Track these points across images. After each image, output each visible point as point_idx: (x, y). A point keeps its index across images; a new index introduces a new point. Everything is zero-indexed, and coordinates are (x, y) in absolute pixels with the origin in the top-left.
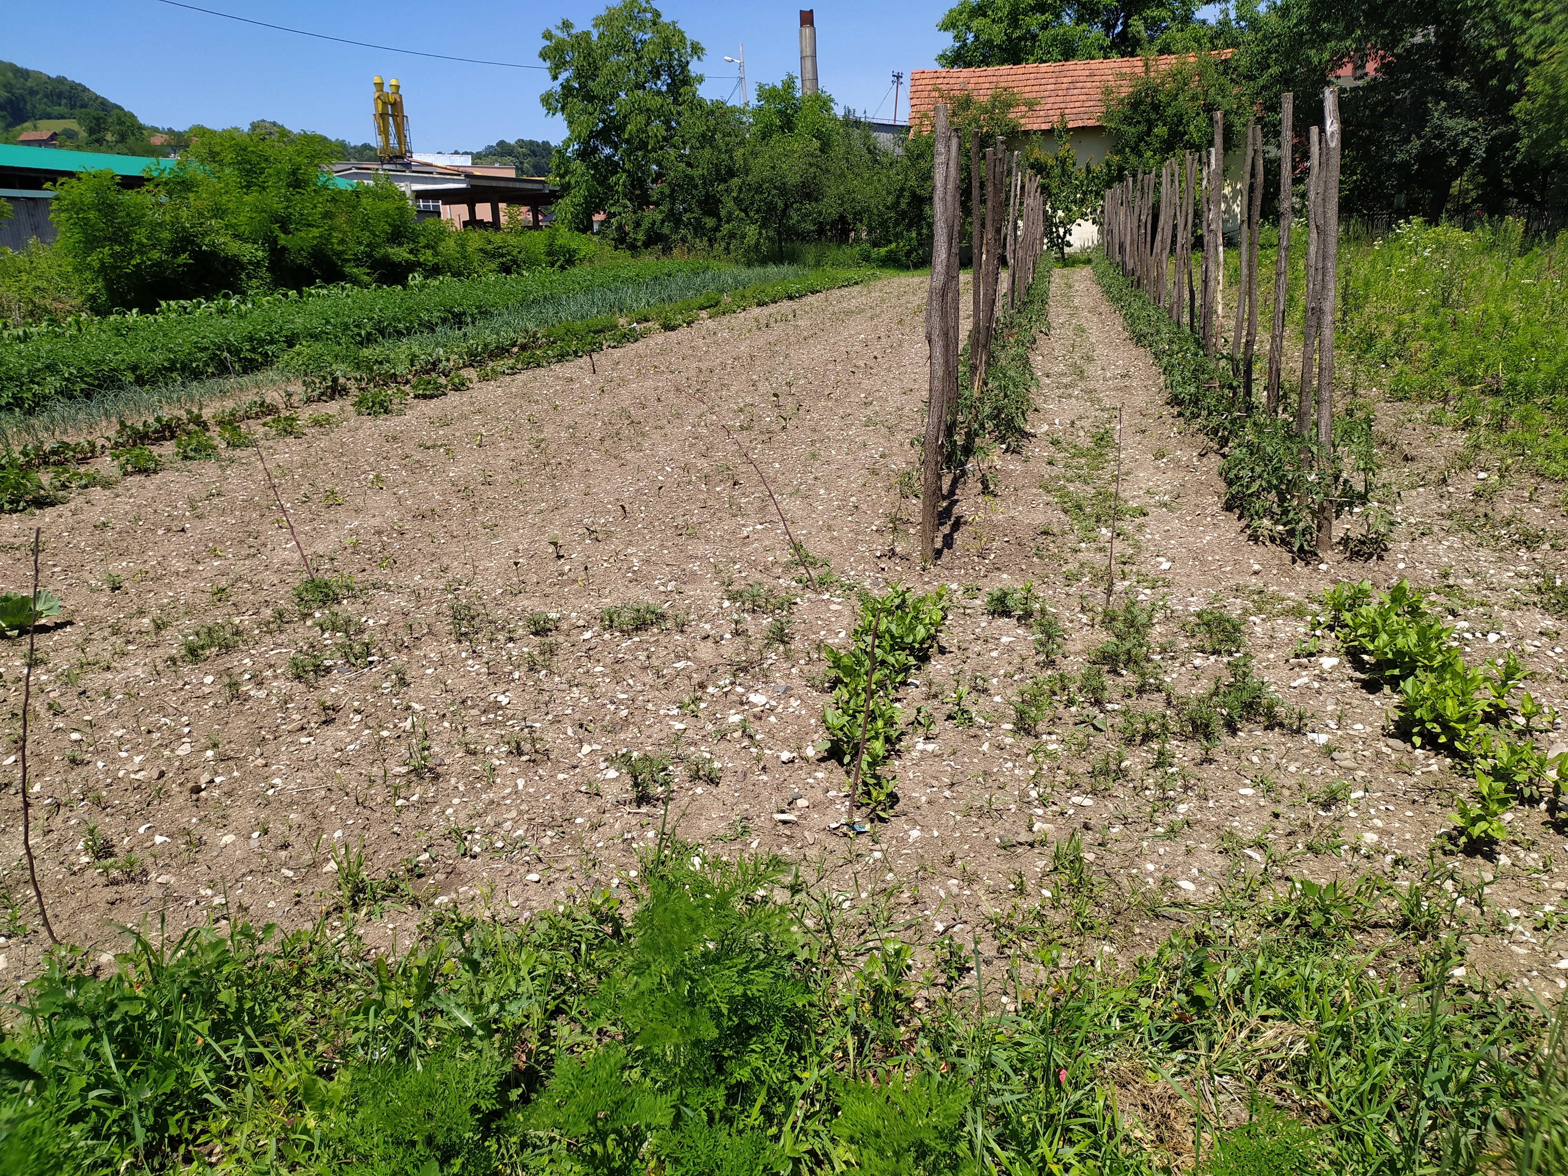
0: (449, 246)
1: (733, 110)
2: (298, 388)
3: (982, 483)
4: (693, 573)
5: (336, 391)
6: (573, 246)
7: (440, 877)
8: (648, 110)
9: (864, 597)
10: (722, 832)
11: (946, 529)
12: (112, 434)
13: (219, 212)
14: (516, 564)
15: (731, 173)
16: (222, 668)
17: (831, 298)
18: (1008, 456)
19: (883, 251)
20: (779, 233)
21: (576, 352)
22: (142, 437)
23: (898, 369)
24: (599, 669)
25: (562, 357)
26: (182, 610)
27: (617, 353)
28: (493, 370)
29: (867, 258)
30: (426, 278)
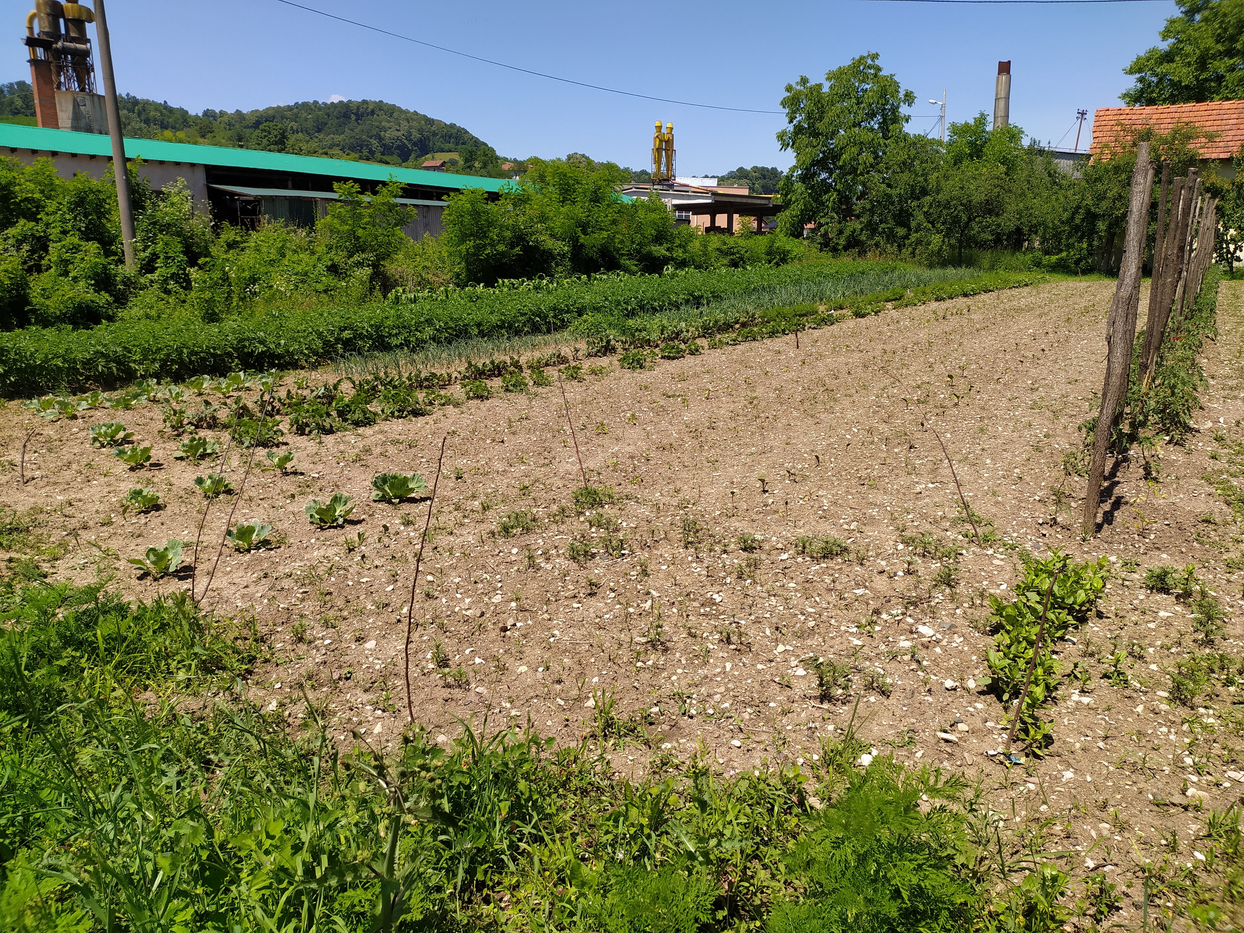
0: (695, 246)
1: (932, 142)
2: (583, 346)
3: (1145, 469)
4: (872, 517)
5: (608, 349)
6: (788, 248)
7: (666, 727)
8: (861, 143)
9: (1025, 558)
10: (891, 738)
11: (1107, 507)
12: (462, 369)
13: (543, 218)
14: (733, 493)
15: (924, 192)
16: (523, 544)
17: (1002, 297)
18: (1171, 448)
19: (1054, 258)
20: (960, 241)
21: (784, 331)
22: (480, 374)
23: (1064, 361)
24: (792, 585)
25: (772, 334)
26: (500, 498)
27: (816, 333)
28: (720, 341)
29: (1038, 264)
30: (676, 269)
